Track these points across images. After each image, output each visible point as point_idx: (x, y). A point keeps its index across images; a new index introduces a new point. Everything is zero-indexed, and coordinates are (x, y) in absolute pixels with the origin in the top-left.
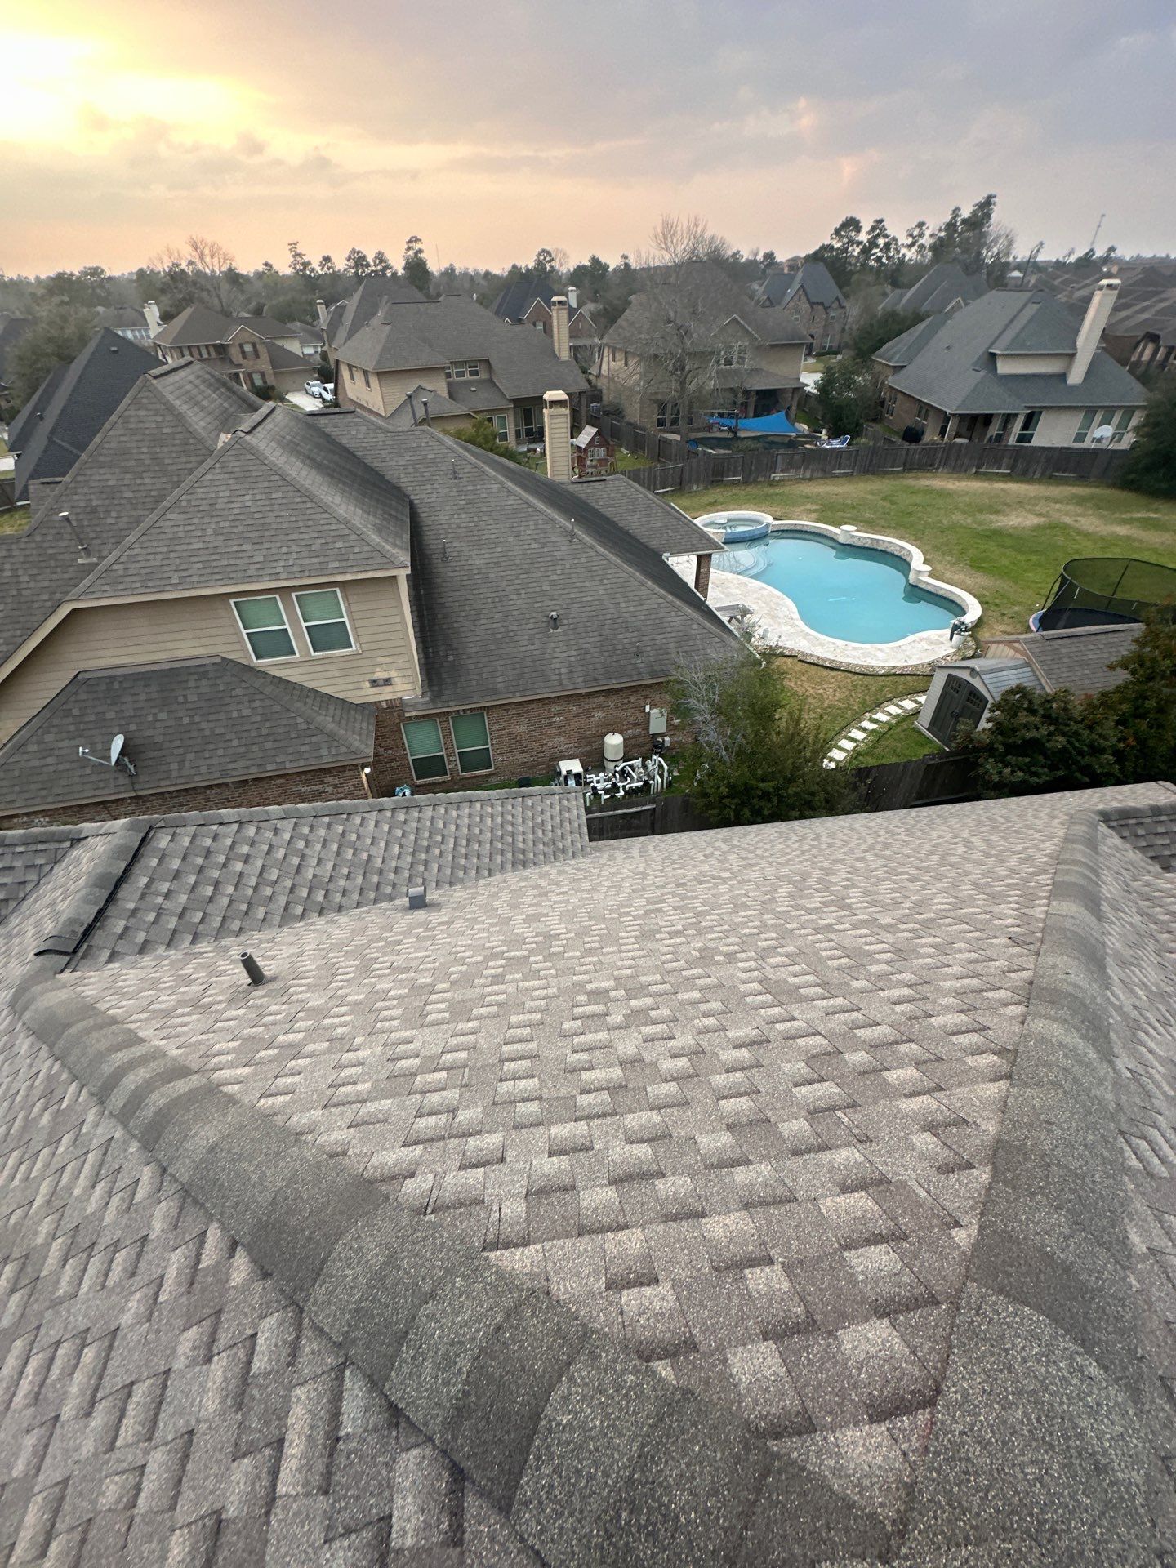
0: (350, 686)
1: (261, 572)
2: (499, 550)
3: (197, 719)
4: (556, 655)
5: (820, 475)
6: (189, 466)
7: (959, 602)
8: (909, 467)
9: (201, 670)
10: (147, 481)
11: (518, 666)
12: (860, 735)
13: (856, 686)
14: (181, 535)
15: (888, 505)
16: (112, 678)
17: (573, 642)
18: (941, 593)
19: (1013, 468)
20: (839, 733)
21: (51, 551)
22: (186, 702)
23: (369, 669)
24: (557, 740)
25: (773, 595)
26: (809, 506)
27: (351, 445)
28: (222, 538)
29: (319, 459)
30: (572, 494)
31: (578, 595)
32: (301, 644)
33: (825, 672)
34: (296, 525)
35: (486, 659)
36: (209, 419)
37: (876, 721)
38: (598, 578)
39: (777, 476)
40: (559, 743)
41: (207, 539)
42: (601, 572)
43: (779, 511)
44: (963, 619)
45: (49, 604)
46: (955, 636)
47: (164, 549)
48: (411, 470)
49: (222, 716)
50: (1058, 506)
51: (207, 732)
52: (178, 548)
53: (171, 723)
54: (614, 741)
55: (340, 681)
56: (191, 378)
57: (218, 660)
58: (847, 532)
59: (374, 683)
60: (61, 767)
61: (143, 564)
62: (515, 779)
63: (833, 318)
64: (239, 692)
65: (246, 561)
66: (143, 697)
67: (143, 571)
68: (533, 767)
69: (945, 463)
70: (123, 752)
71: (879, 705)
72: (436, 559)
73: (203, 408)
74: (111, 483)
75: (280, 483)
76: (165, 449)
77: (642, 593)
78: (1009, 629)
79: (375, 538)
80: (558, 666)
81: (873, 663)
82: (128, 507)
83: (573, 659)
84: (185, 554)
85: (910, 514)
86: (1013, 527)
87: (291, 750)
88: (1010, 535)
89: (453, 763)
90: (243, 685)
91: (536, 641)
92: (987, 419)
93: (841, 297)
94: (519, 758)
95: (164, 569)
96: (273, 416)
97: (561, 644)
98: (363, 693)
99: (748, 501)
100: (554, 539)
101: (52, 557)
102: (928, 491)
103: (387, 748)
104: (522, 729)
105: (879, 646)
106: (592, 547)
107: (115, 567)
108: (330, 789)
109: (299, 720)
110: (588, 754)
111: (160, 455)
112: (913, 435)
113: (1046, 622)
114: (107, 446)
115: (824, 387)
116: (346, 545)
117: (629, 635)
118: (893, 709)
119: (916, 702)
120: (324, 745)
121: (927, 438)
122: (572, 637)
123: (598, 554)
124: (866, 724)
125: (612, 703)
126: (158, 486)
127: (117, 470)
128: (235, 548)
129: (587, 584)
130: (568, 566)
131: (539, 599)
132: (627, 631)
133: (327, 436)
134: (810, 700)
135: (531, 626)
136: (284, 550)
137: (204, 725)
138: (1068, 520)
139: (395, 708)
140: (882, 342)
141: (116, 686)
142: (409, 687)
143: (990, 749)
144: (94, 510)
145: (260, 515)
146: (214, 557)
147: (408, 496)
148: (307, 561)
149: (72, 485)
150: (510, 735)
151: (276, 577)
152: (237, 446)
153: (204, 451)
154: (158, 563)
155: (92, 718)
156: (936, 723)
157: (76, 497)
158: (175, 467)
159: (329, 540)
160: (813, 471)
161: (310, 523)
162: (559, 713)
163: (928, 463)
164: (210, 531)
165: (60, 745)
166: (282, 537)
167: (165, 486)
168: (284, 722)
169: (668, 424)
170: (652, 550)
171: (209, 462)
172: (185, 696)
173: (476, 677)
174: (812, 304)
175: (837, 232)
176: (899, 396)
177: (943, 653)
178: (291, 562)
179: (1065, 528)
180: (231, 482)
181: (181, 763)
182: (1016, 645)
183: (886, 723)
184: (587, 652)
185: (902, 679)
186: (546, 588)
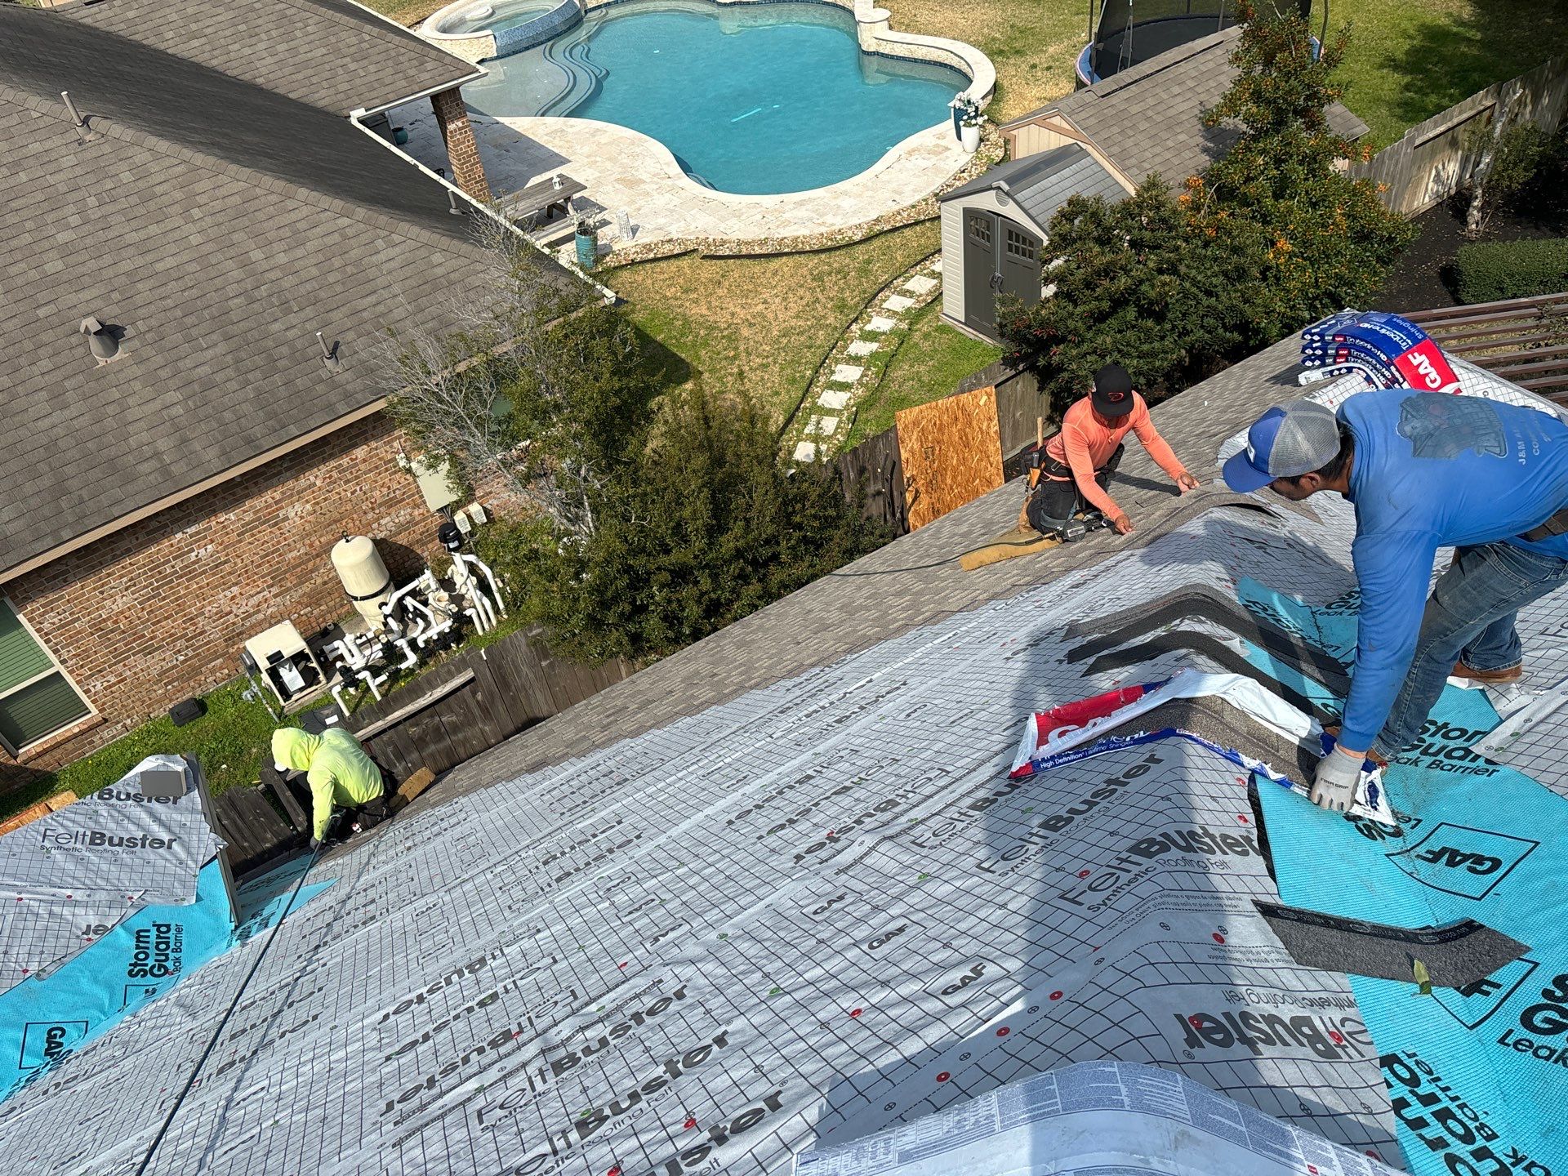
4: (131, 415)
7: (954, 63)
11: (43, 467)
12: (848, 373)
17: (163, 373)
20: (813, 380)
24: (222, 598)
31: (140, 261)
37: (873, 336)
38: (177, 208)
40: (230, 602)
42: (178, 195)
44: (968, 94)
46: (963, 130)
54: (353, 555)
71: (870, 302)
77: (294, 216)
80: (145, 437)
81: (840, 222)
83: (178, 410)
91: (70, 396)
94: (151, 664)
97: (137, 386)
100: (36, 147)
104: (120, 603)
106: (137, 143)
110: (305, 602)
117: (293, 319)
118: (896, 303)
122: (159, 360)
124: (856, 347)
125: (315, 474)
129: (153, 229)
130: (92, 201)
131: (42, 297)
132: (289, 311)
135: (46, 364)
156: (973, 306)
162: (199, 538)
183: (892, 332)
184: (208, 385)
185: (897, 239)
186: (54, 266)
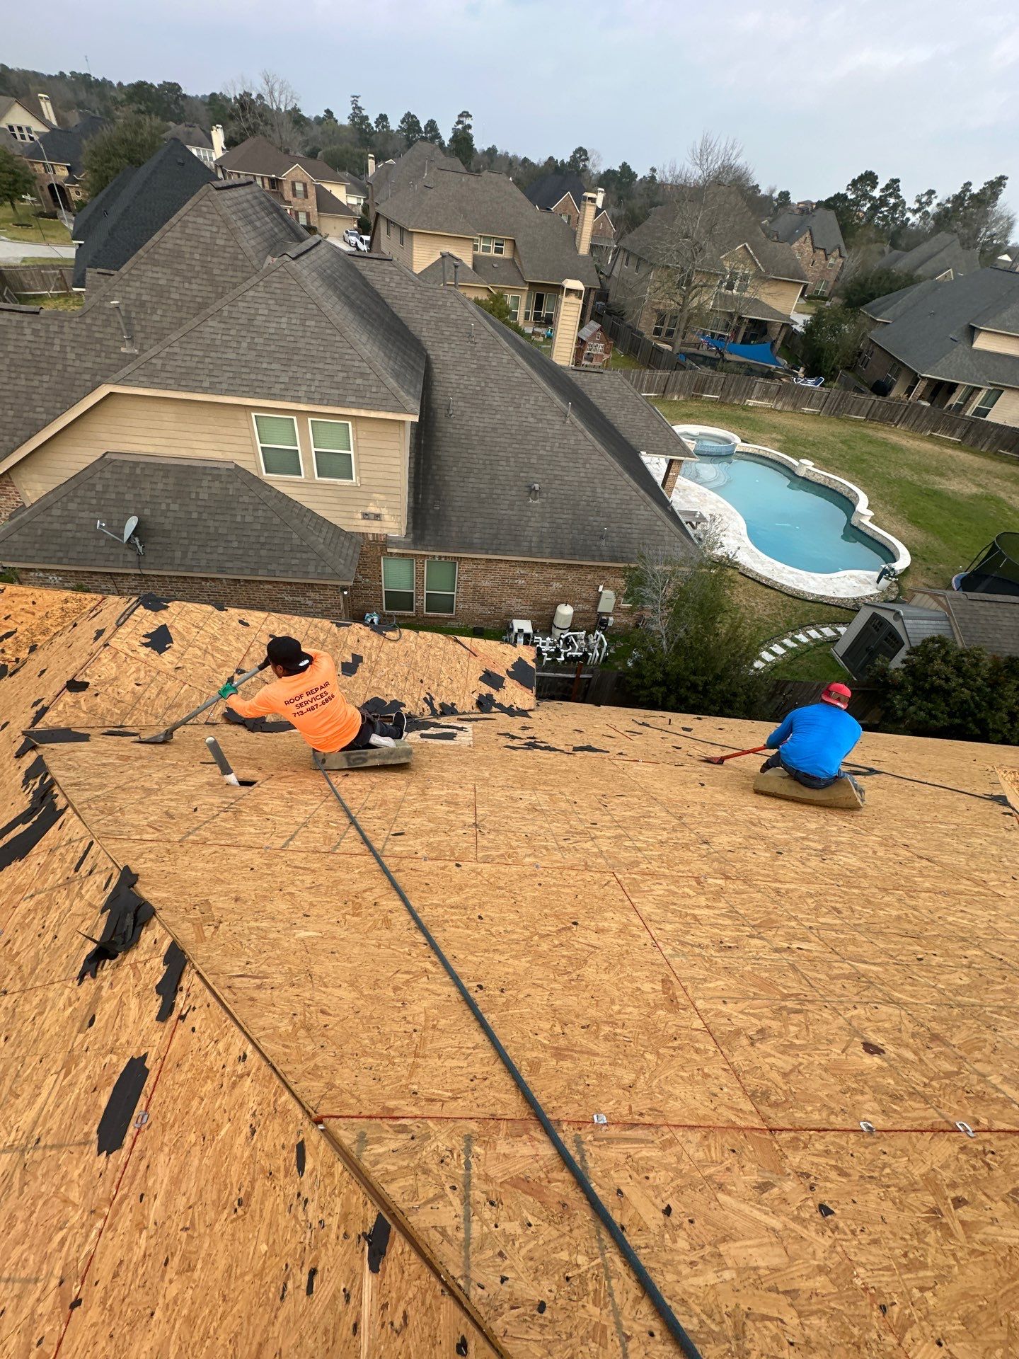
0: (344, 514)
1: (285, 393)
2: (498, 417)
3: (205, 516)
4: (530, 524)
5: (790, 409)
6: (234, 280)
7: (892, 549)
8: (872, 417)
9: (215, 472)
10: (194, 287)
11: (495, 526)
12: (780, 651)
13: (785, 606)
14: (218, 342)
15: (845, 448)
16: (137, 463)
17: (548, 515)
18: (877, 538)
19: (963, 437)
20: (762, 644)
21: (97, 335)
22: (197, 499)
23: (363, 503)
24: (515, 600)
25: (727, 510)
26: (774, 435)
27: (383, 292)
28: (254, 353)
29: (353, 297)
30: (570, 380)
31: (561, 473)
32: (308, 466)
33: (760, 588)
34: (322, 354)
35: (468, 514)
36: (259, 239)
37: (796, 641)
38: (582, 461)
39: (751, 402)
40: (517, 603)
41: (241, 351)
42: (585, 456)
43: (748, 434)
44: (893, 565)
45: (89, 384)
46: (883, 580)
47: (201, 353)
48: (432, 325)
49: (228, 518)
50: (997, 481)
51: (212, 530)
52: (212, 354)
53: (182, 515)
54: (566, 611)
55: (338, 507)
56: (249, 197)
57: (232, 466)
58: (806, 467)
59: (366, 516)
60: (78, 535)
61: (179, 363)
62: (471, 627)
63: (831, 265)
64: (246, 499)
65: (273, 379)
66: (160, 486)
67: (179, 370)
68: (490, 620)
69: (902, 420)
70: (135, 533)
71: (802, 627)
72: (441, 413)
73: (255, 228)
74: (161, 282)
75: (315, 312)
76: (215, 260)
77: (618, 483)
78: (930, 583)
79: (392, 382)
80: (530, 533)
81: (805, 589)
82: (174, 308)
83: (545, 530)
84: (219, 362)
85: (864, 461)
86: (953, 492)
87: (282, 561)
88: (949, 499)
89: (421, 602)
90: (252, 494)
91: (516, 507)
92: (952, 388)
93: (843, 246)
94: (480, 609)
95: (198, 371)
96: (318, 248)
97: (537, 514)
98: (354, 523)
99: (722, 419)
100: (549, 417)
101: (99, 341)
102: (884, 443)
103: (365, 577)
104: (487, 584)
105: (813, 574)
106: (582, 432)
107: (154, 361)
108: (310, 603)
109: (295, 536)
110: (540, 618)
111: (211, 265)
112: (881, 389)
113: (968, 584)
114: (163, 245)
115: (809, 329)
116: (366, 383)
117: (598, 519)
118: (813, 633)
119: (836, 631)
120: (313, 563)
121: (893, 394)
122: (548, 510)
123: (586, 439)
124: (787, 642)
125: (571, 576)
126: (204, 294)
127: (169, 271)
128: (265, 365)
129: (571, 464)
130: (557, 445)
131: (525, 470)
132: (598, 515)
133: (362, 278)
134: (743, 610)
135: (513, 492)
136: (309, 376)
137: (211, 523)
138: (1003, 495)
139: (382, 544)
140: (873, 297)
141: (138, 471)
142: (396, 526)
143: (900, 688)
144: (143, 304)
145: (292, 339)
146: (244, 370)
147: (425, 350)
148: (328, 391)
149: (126, 277)
150: (474, 587)
151: (297, 399)
152: (282, 269)
153: (250, 269)
154: (194, 365)
155: (113, 496)
156: (850, 654)
157: (128, 289)
158: (222, 279)
159: (351, 374)
160: (784, 404)
161: (337, 356)
162: (522, 576)
163: (888, 417)
164: (244, 345)
165: (82, 514)
166: (309, 364)
167: (211, 295)
168: (281, 535)
169: (663, 334)
170: (631, 446)
171: (255, 279)
172: (197, 493)
173: (455, 529)
174: (815, 248)
175: (854, 183)
176: (876, 350)
177: (868, 593)
178: (313, 389)
179: (999, 501)
180: (271, 302)
181: (185, 554)
182: (941, 599)
183: (805, 644)
184: (559, 527)
185: (827, 608)
186: (534, 461)
